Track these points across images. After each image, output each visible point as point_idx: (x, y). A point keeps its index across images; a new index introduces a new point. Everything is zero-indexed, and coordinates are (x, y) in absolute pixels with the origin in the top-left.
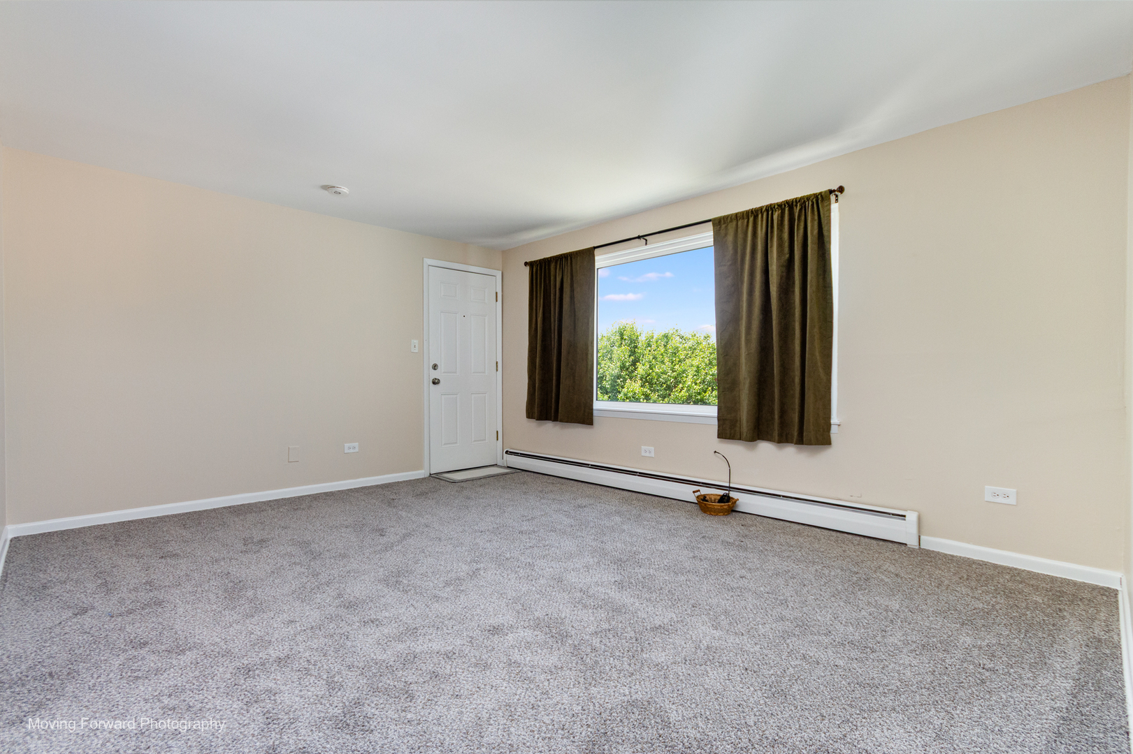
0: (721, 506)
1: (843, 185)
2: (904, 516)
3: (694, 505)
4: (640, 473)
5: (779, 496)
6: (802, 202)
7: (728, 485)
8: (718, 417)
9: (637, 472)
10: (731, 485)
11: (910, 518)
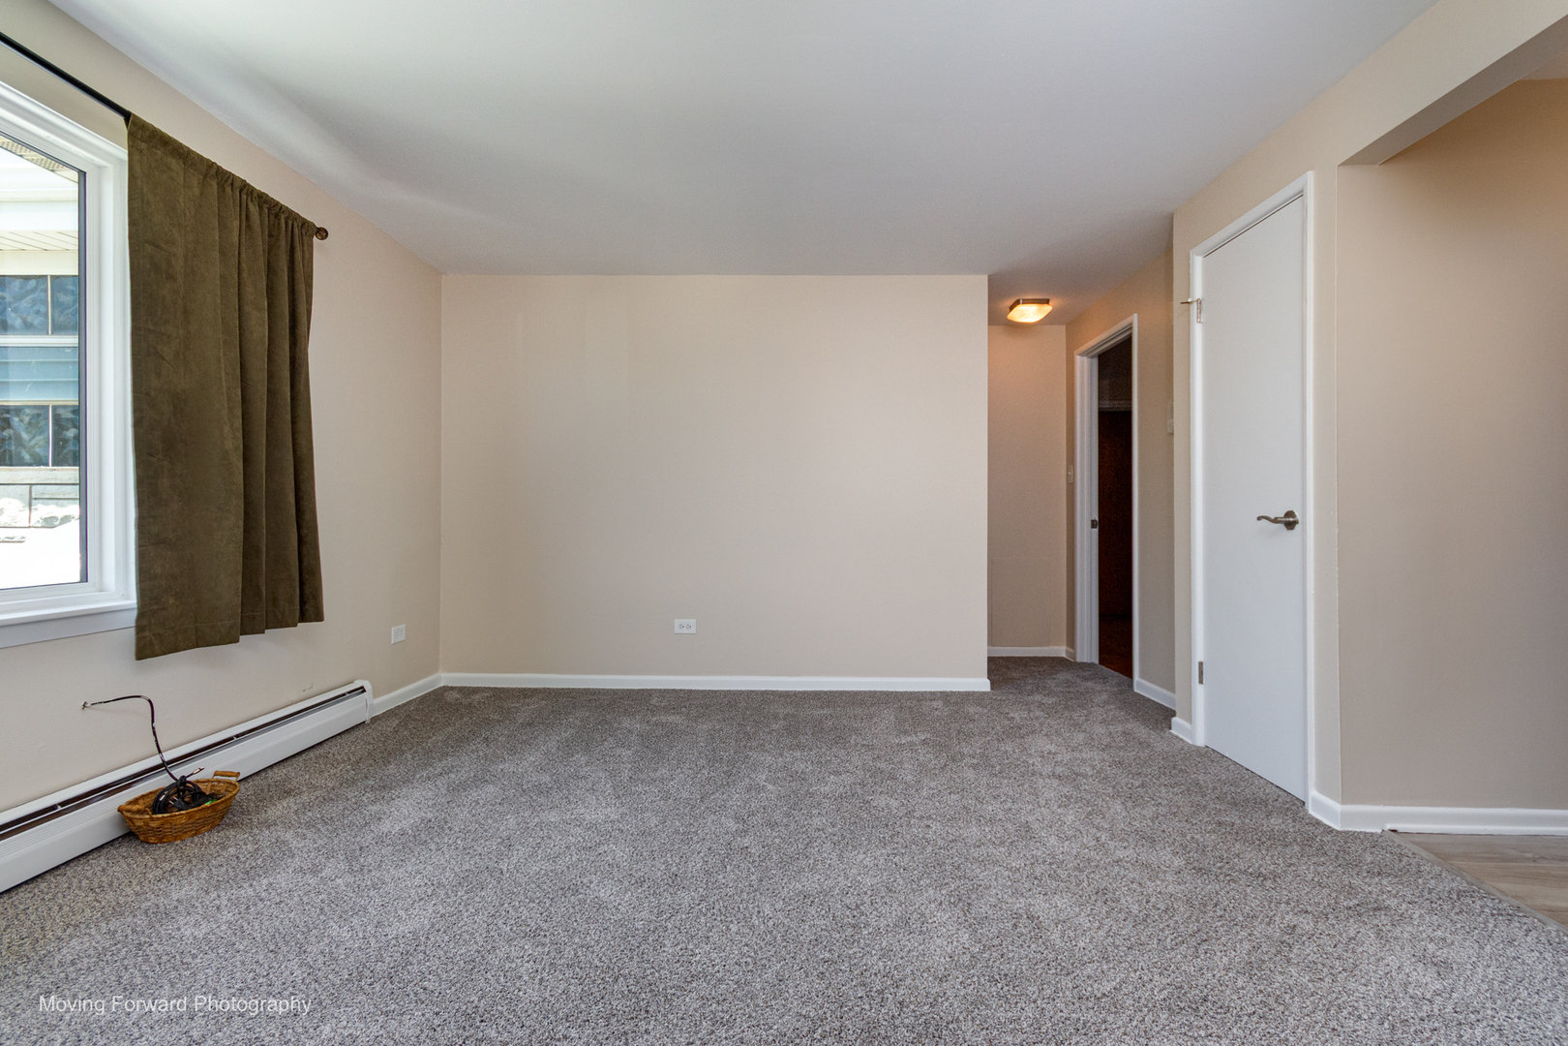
0: (173, 818)
2: (362, 688)
3: (122, 850)
5: (231, 739)
11: (368, 686)
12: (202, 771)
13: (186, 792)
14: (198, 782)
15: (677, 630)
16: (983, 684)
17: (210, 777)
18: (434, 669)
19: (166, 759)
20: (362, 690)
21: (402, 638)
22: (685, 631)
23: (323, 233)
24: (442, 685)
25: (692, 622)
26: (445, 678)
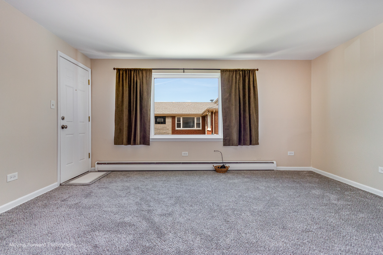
1: (258, 69)
2: (273, 162)
3: (214, 171)
4: (182, 163)
5: (238, 163)
6: (249, 71)
8: (223, 139)
9: (181, 163)
10: (224, 162)
11: (275, 162)
13: (223, 167)
15: (380, 171)
17: (227, 166)
21: (291, 155)
26: (312, 169)
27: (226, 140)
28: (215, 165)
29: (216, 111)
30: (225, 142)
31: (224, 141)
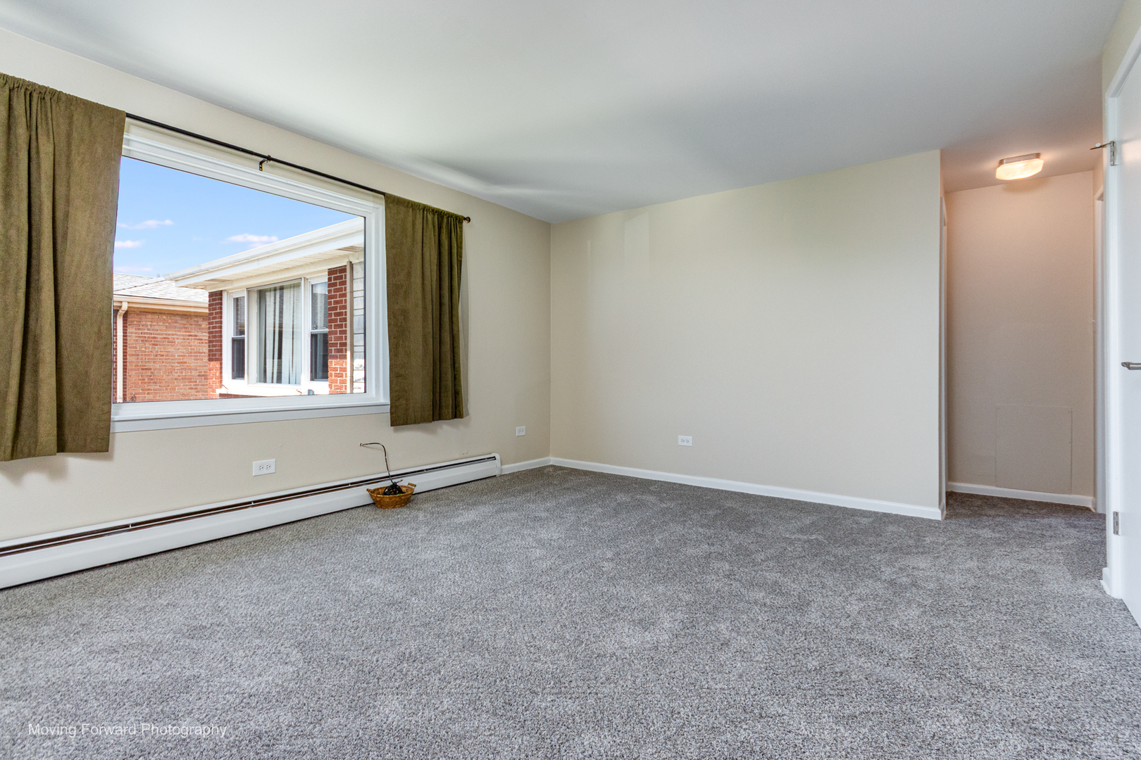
0: (390, 499)
3: (369, 508)
4: (254, 502)
5: (422, 471)
7: (387, 474)
8: (391, 404)
9: (250, 503)
10: (392, 474)
11: (498, 457)
12: (404, 482)
13: (395, 489)
14: (402, 486)
15: (680, 443)
16: (934, 512)
17: (406, 485)
18: (548, 455)
19: (391, 474)
20: (494, 458)
21: (522, 434)
22: (685, 444)
23: (468, 219)
24: (551, 464)
25: (690, 438)
26: (553, 460)
27: (397, 407)
28: (373, 487)
29: (131, 305)
30: (394, 415)
31: (393, 410)
